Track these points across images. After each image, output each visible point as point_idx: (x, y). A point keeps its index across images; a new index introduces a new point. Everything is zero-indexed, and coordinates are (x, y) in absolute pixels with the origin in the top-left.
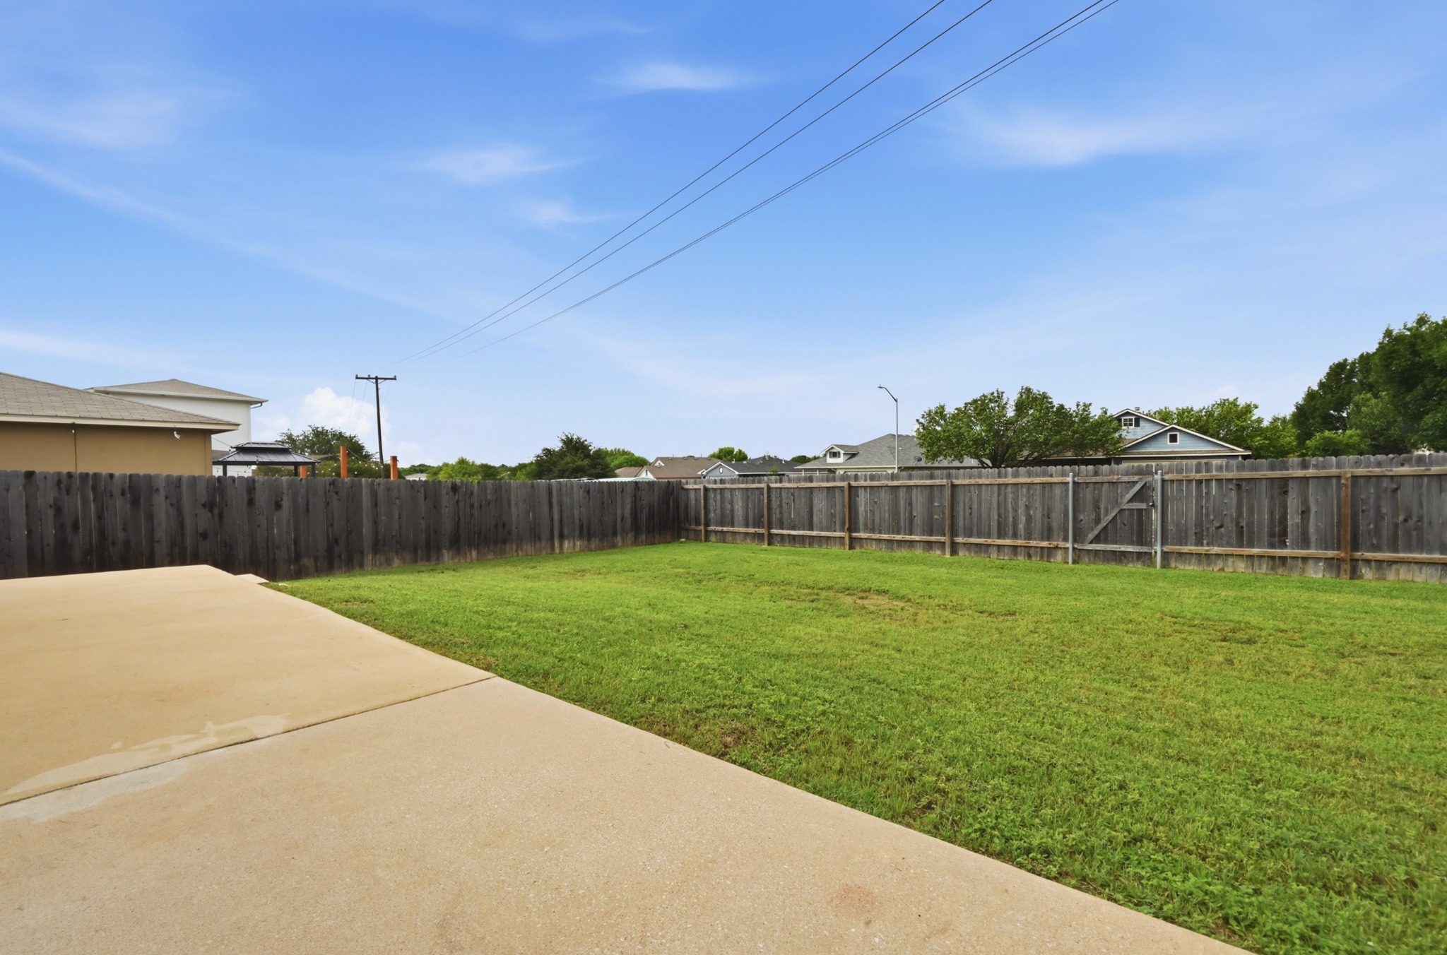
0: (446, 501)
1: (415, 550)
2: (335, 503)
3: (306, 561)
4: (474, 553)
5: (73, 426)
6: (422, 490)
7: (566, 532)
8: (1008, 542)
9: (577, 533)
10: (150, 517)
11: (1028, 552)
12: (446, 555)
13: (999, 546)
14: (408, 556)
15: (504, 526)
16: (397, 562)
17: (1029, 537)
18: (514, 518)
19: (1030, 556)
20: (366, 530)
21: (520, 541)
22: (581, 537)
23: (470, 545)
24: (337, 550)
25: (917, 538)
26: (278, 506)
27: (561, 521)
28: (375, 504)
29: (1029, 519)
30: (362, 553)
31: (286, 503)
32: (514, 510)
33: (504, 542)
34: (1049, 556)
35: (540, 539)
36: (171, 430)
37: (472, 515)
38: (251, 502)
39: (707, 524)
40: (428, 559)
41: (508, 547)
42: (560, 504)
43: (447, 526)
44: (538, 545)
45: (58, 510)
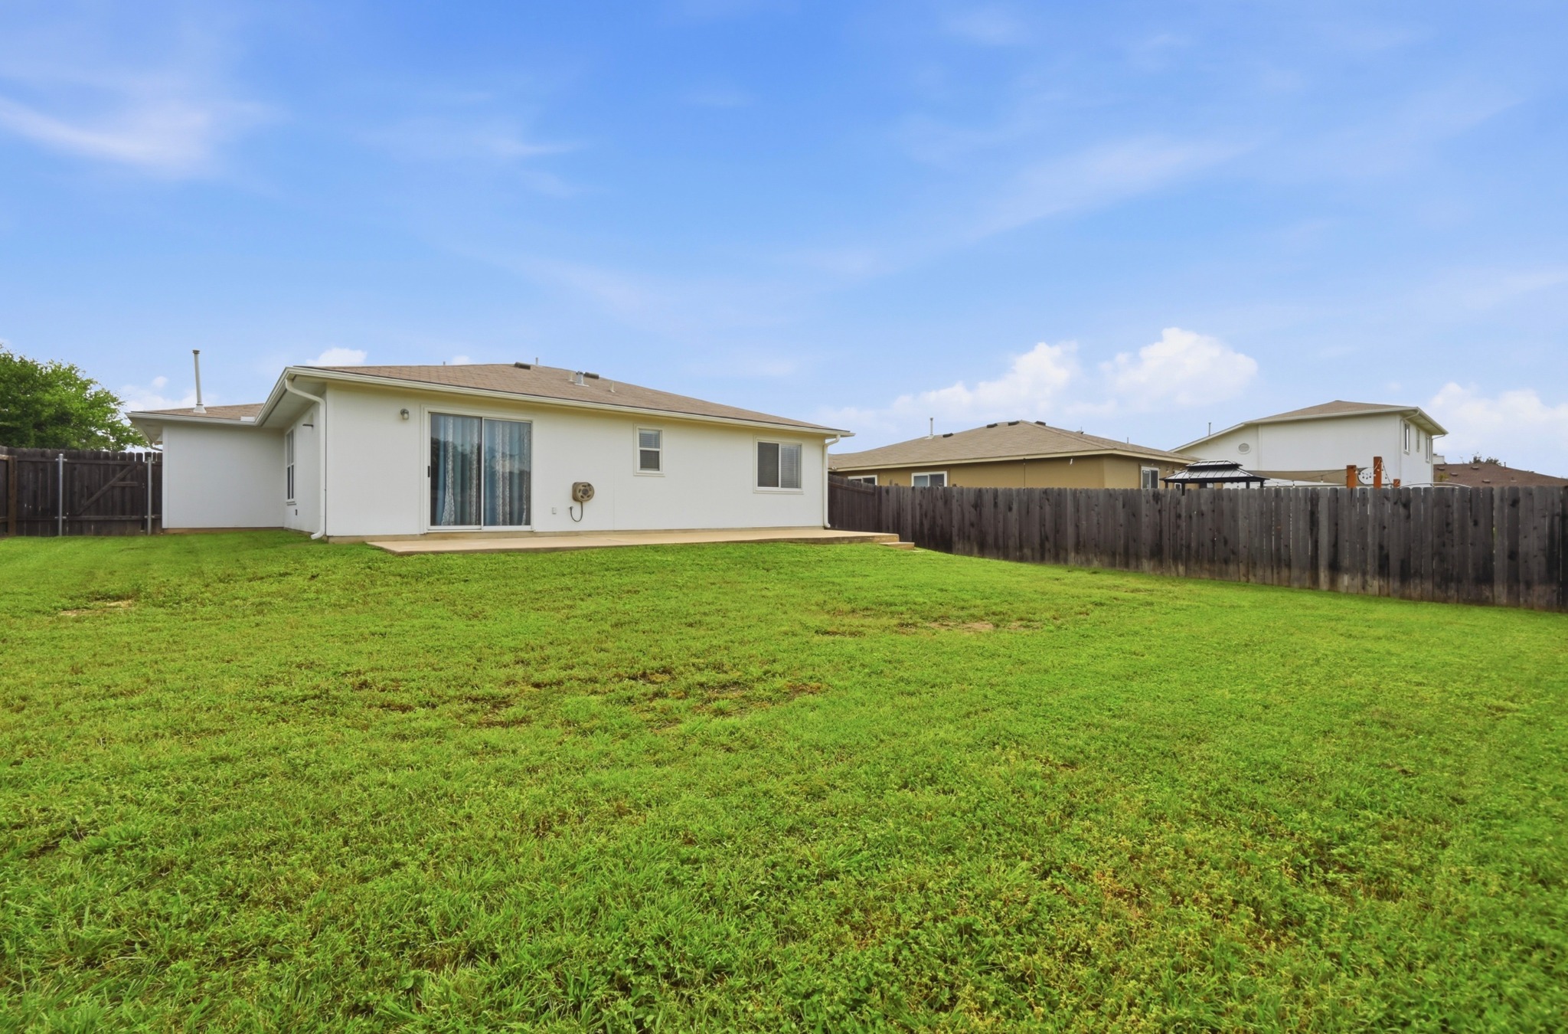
0: (1146, 509)
1: (1114, 554)
2: (1047, 509)
3: (1027, 551)
4: (1181, 569)
5: (1024, 461)
6: (1121, 499)
7: (1345, 561)
9: (1372, 565)
10: (951, 512)
12: (1146, 565)
14: (1106, 560)
15: (1226, 542)
16: (1096, 563)
18: (1242, 535)
20: (1070, 530)
21: (1252, 564)
22: (1383, 570)
23: (1176, 558)
24: (1047, 546)
26: (1010, 509)
27: (1335, 545)
28: (1077, 510)
30: (1066, 550)
31: (1015, 507)
32: (1242, 524)
33: (1226, 562)
35: (1289, 566)
37: (1178, 527)
38: (996, 504)
40: (1127, 565)
41: (1232, 568)
42: (1335, 524)
43: (1147, 535)
44: (1285, 572)
45: (921, 505)
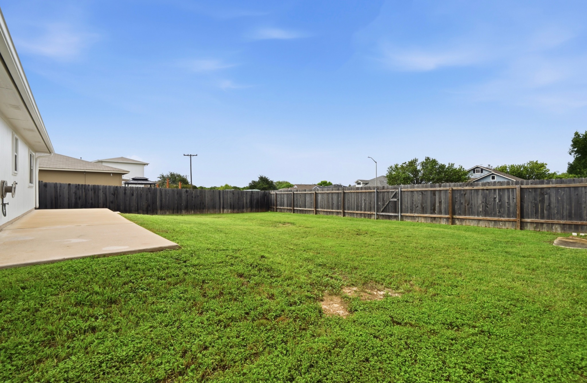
0: (184, 195)
1: (174, 210)
2: (149, 195)
3: (140, 211)
4: (193, 212)
5: (85, 172)
6: (176, 192)
7: (225, 206)
8: (359, 212)
9: (229, 207)
10: (98, 197)
11: (365, 215)
12: (183, 212)
13: (357, 213)
14: (171, 211)
15: (203, 203)
16: (168, 213)
17: (365, 211)
18: (207, 201)
19: (365, 217)
20: (158, 203)
21: (209, 209)
22: (231, 208)
23: (191, 209)
24: (149, 208)
25: (334, 211)
26: (133, 195)
27: (223, 203)
28: (161, 195)
29: (365, 204)
30: (157, 210)
31: (135, 194)
32: (207, 199)
33: (203, 209)
34: (371, 217)
35: (215, 209)
36: (110, 173)
37: (192, 200)
38: (125, 193)
39: (276, 206)
40: (178, 213)
41: (204, 210)
42: (223, 198)
43: (184, 203)
44: (215, 210)
45: (75, 193)
